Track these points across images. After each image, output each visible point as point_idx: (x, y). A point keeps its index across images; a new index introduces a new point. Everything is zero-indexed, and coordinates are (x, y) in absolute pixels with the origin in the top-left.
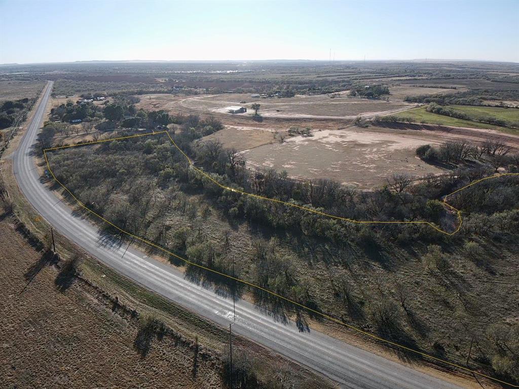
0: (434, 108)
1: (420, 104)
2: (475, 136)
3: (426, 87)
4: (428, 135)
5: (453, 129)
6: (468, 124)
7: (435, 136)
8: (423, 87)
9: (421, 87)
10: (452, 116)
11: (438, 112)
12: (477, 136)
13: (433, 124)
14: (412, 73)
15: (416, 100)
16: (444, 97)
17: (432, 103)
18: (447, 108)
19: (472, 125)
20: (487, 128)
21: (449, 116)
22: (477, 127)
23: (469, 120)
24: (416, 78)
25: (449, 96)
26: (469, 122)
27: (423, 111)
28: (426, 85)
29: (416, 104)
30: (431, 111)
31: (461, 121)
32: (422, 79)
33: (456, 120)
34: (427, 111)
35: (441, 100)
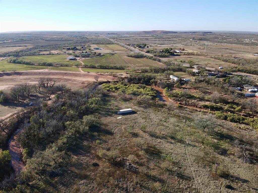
0: (11, 60)
1: (4, 58)
2: (36, 75)
3: (10, 47)
4: (7, 79)
5: (22, 73)
6: (32, 68)
7: (12, 80)
8: (8, 47)
9: (7, 47)
10: (23, 64)
11: (14, 62)
12: (38, 75)
13: (10, 71)
14: (3, 40)
15: (2, 56)
16: (19, 52)
17: (10, 57)
18: (20, 59)
19: (35, 68)
20: (43, 69)
21: (21, 64)
22: (37, 69)
23: (33, 64)
24: (5, 42)
25: (22, 51)
26: (33, 66)
27: (6, 62)
28: (9, 46)
29: (2, 58)
30: (10, 62)
31: (28, 66)
32: (8, 42)
33: (25, 66)
34: (8, 62)
35: (17, 54)
